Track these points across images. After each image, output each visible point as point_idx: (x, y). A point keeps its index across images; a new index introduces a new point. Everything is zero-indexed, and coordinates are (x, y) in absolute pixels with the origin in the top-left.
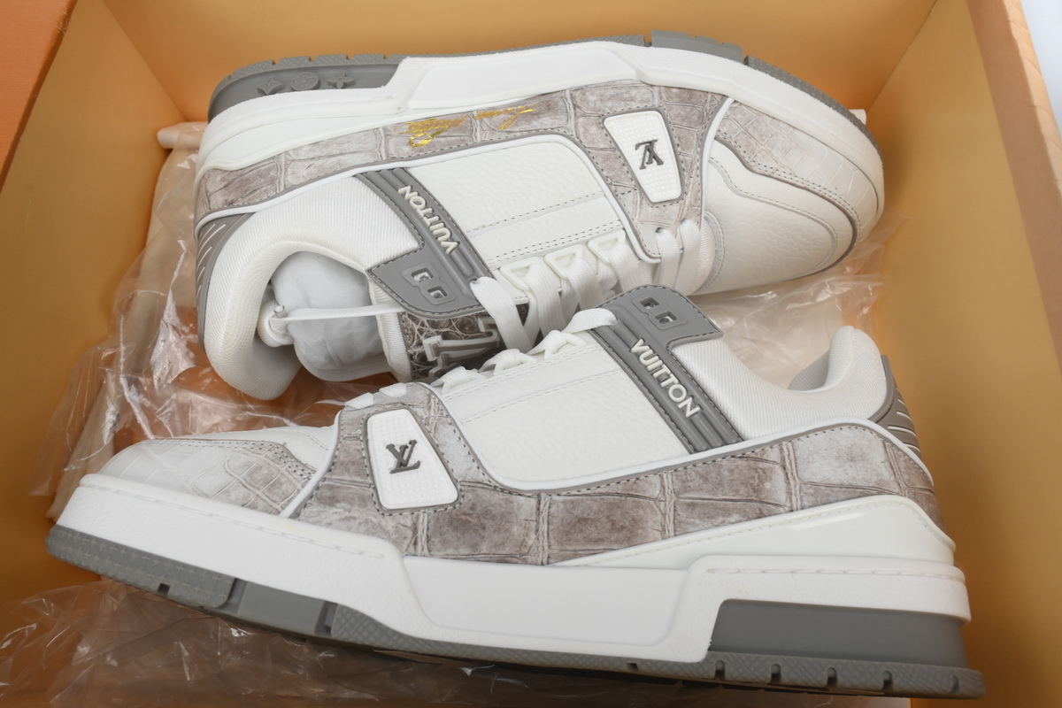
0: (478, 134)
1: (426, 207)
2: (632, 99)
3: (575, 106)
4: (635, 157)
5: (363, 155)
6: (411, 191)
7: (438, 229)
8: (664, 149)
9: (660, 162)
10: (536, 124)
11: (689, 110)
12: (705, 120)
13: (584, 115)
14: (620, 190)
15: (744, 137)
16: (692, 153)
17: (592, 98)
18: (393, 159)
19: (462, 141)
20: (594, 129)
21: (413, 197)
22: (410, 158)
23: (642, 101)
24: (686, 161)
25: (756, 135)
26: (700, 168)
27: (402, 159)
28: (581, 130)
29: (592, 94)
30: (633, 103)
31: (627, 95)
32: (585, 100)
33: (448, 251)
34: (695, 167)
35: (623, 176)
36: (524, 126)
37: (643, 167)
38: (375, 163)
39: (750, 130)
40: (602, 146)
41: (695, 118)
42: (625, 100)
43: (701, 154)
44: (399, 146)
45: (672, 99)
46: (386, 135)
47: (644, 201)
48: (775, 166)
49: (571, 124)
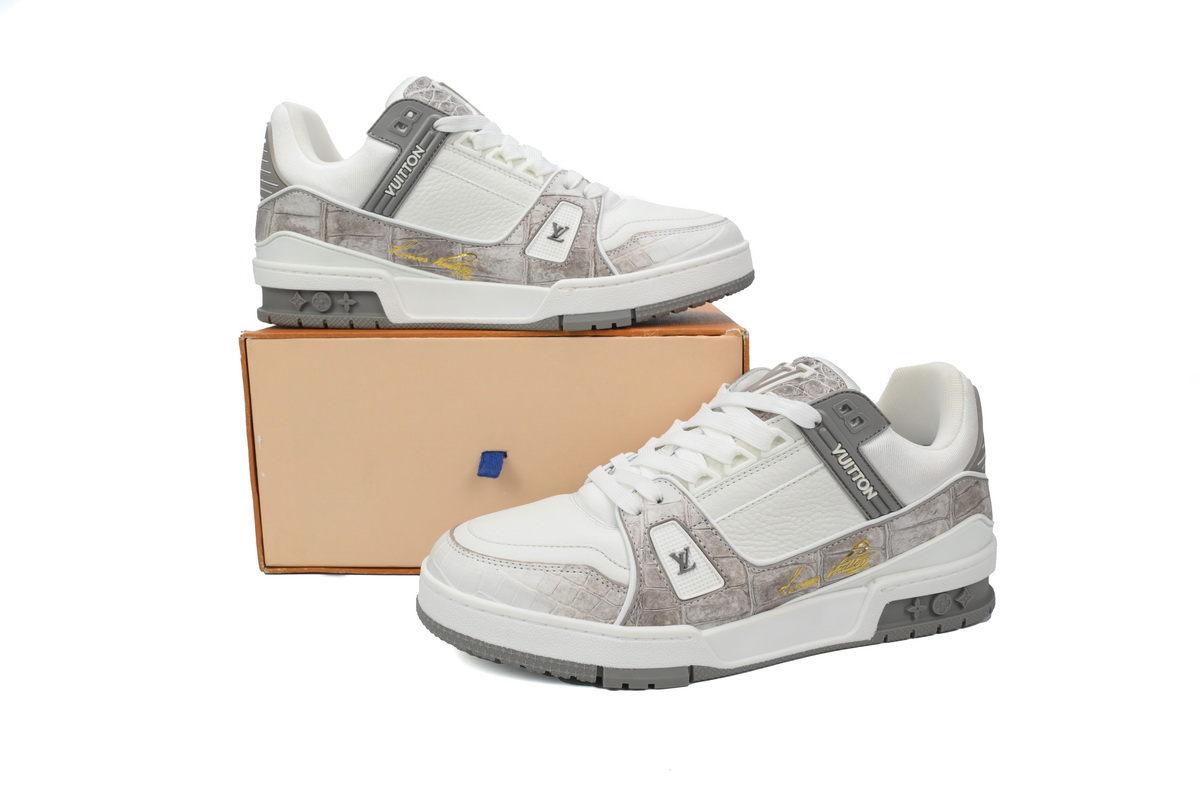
0: (819, 558)
1: (856, 482)
2: (703, 608)
3: (748, 594)
4: (696, 556)
5: (901, 527)
6: (867, 495)
7: (848, 464)
8: (672, 567)
9: (673, 556)
10: (776, 574)
11: (656, 605)
12: (640, 599)
13: (742, 586)
14: (704, 525)
15: (601, 593)
16: (646, 568)
17: (735, 605)
18: (880, 525)
19: (831, 551)
20: (733, 574)
21: (867, 490)
22: (867, 528)
23: (695, 607)
24: (651, 560)
25: (589, 597)
26: (636, 557)
27: (873, 526)
28: (742, 572)
29: (735, 609)
30: (703, 604)
31: (707, 611)
32: (741, 602)
33: (840, 445)
34: (641, 557)
35: (704, 537)
36: (785, 571)
37: (687, 550)
38: (891, 520)
39: (595, 600)
40: (724, 560)
41: (649, 599)
42: (710, 606)
43: (638, 569)
44: (876, 538)
45: (671, 614)
46: (885, 549)
47: (683, 519)
48: (564, 573)
49: (751, 576)
